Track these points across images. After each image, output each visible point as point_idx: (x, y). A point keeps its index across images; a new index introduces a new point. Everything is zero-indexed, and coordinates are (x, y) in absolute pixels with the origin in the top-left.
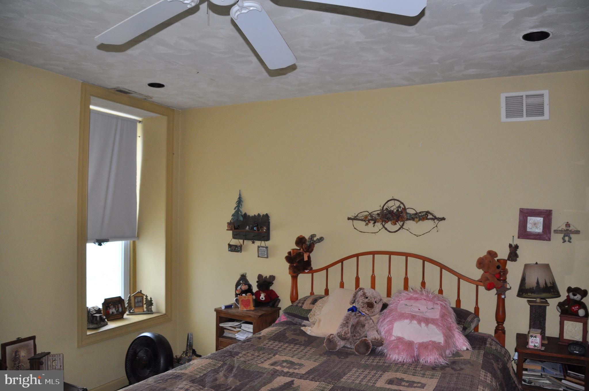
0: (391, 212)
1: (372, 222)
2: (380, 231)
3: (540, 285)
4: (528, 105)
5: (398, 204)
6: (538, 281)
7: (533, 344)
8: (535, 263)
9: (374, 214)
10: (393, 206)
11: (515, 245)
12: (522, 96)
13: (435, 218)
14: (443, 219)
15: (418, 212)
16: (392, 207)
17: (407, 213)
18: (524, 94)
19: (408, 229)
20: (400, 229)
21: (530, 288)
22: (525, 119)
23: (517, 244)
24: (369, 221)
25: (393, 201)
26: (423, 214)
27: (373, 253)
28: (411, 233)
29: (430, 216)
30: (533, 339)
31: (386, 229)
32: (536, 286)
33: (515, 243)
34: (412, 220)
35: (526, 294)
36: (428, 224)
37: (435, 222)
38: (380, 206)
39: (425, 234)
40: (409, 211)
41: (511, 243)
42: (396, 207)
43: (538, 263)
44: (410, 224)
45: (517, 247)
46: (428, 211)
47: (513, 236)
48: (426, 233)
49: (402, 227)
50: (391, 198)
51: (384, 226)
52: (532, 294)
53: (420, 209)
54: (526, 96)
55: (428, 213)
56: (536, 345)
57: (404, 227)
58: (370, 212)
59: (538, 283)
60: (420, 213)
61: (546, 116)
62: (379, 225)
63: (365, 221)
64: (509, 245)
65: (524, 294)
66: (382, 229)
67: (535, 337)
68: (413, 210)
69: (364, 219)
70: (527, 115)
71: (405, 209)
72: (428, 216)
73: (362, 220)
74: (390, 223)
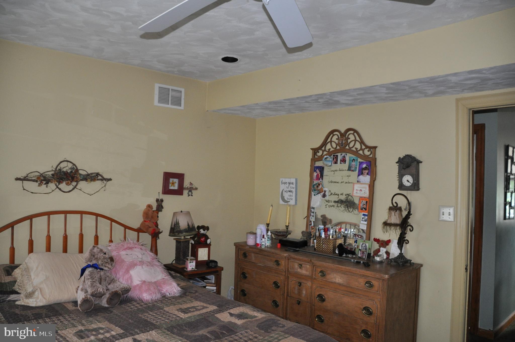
0: (66, 173)
1: (44, 182)
2: (53, 192)
3: (190, 226)
4: (172, 96)
5: (70, 165)
6: (188, 224)
7: (191, 268)
8: (180, 211)
9: (46, 174)
10: (66, 167)
11: (160, 199)
12: (169, 89)
13: (103, 179)
14: (110, 180)
15: (89, 172)
16: (64, 168)
17: (80, 175)
18: (171, 87)
19: (80, 189)
20: (73, 189)
21: (184, 229)
22: (170, 106)
23: (162, 199)
24: (41, 181)
25: (66, 162)
26: (94, 175)
27: (49, 214)
28: (84, 192)
29: (100, 177)
30: (191, 264)
31: (60, 189)
32: (188, 227)
33: (161, 198)
34: (85, 181)
35: (182, 234)
36: (98, 184)
37: (103, 182)
38: (52, 167)
39: (95, 193)
40: (81, 172)
41: (158, 198)
42: (69, 168)
43: (182, 211)
44: (82, 184)
45: (162, 201)
46: (98, 173)
47: (159, 193)
48: (97, 192)
49: (75, 187)
50: (63, 160)
51: (57, 187)
52: (186, 233)
53: (91, 170)
54: (172, 89)
55: (98, 174)
56: (193, 267)
57: (77, 187)
58: (41, 173)
59: (188, 225)
60: (91, 174)
61: (182, 107)
62: (52, 186)
63: (37, 181)
64: (156, 199)
65: (180, 234)
66: (56, 189)
67: (193, 262)
68: (85, 172)
69: (36, 180)
70: (172, 104)
71: (77, 170)
72: (98, 177)
73: (34, 181)
74: (64, 183)
